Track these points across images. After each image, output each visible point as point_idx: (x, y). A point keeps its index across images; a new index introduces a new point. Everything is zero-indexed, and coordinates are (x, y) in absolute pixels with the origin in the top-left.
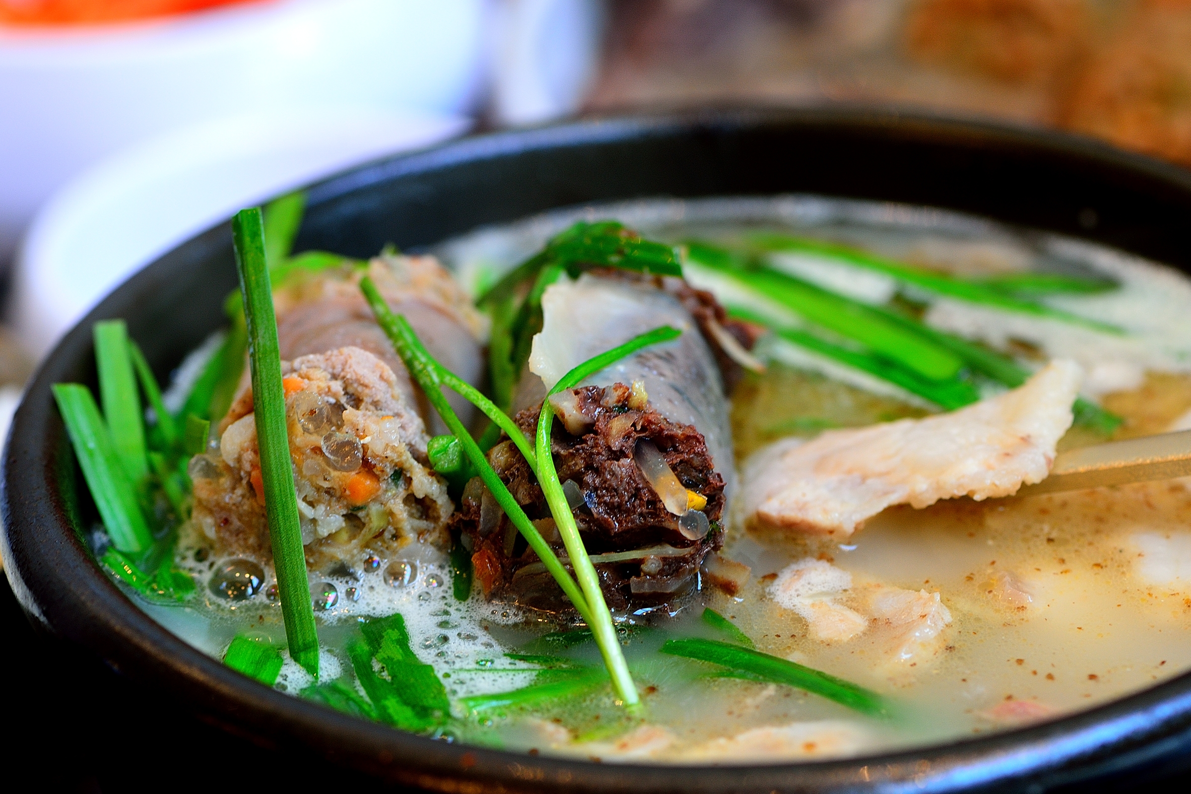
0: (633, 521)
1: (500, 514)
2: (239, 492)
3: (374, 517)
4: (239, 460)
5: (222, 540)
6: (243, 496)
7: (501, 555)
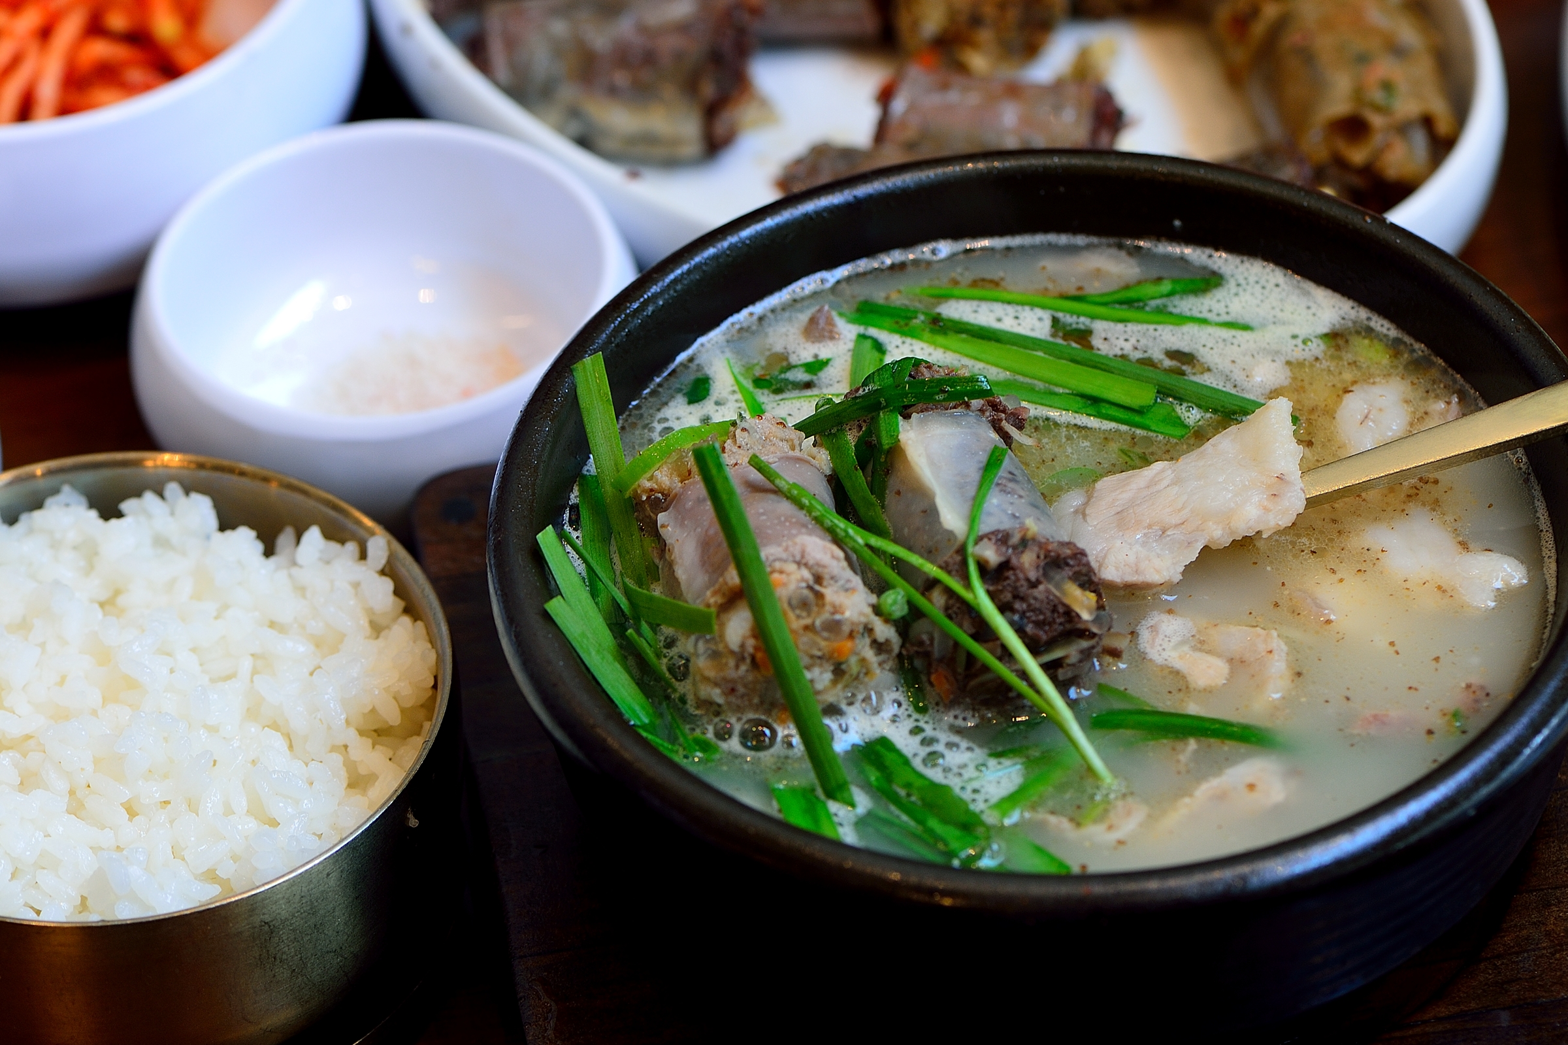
0: (1055, 630)
1: (951, 643)
2: (743, 668)
3: (853, 665)
4: (742, 646)
5: (729, 703)
6: (747, 671)
7: (954, 673)
